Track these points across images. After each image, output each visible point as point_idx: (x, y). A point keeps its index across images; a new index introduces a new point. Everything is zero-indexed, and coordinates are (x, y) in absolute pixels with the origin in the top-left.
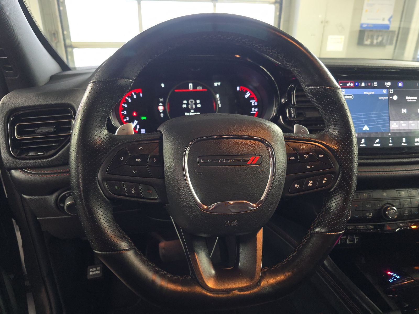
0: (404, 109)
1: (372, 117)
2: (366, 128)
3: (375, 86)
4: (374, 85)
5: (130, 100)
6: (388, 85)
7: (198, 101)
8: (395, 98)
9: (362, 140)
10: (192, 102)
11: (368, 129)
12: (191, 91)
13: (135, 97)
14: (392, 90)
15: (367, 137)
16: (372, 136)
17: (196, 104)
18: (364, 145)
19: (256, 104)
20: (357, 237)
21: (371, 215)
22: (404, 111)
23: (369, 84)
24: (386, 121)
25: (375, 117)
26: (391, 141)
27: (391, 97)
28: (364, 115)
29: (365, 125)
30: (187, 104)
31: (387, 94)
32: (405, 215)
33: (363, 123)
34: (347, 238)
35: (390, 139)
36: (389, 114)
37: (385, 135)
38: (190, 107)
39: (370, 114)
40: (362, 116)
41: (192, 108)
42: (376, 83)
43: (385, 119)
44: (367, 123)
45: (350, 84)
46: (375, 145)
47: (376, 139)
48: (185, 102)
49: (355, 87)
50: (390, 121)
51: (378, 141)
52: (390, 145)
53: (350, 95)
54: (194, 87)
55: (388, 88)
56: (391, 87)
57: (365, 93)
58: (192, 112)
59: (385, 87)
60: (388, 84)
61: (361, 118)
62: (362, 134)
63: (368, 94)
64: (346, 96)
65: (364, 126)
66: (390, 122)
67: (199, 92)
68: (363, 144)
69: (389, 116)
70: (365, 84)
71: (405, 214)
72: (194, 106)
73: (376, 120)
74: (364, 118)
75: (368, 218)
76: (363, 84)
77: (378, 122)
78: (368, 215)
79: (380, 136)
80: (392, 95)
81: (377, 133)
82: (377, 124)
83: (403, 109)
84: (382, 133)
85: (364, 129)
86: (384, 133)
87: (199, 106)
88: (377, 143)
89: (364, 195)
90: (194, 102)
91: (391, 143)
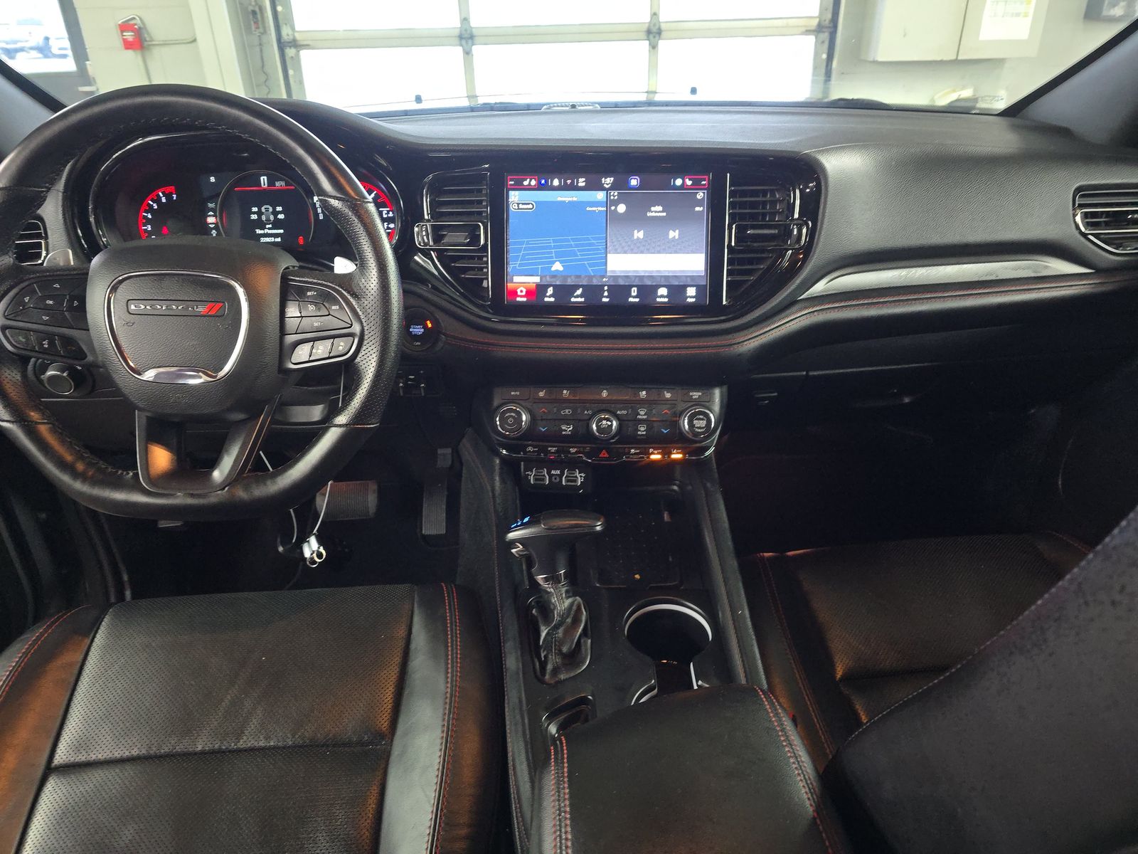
0: (638, 232)
1: (571, 246)
2: (558, 267)
3: (580, 184)
4: (578, 183)
5: (155, 206)
6: (607, 184)
7: (279, 209)
8: (622, 208)
9: (549, 290)
10: (267, 210)
11: (561, 268)
12: (265, 189)
13: (164, 200)
14: (616, 194)
15: (558, 283)
16: (569, 282)
17: (275, 213)
18: (552, 299)
19: (391, 214)
20: (583, 475)
21: (571, 429)
22: (639, 235)
23: (569, 182)
24: (601, 254)
25: (577, 246)
26: (606, 294)
27: (613, 208)
28: (555, 241)
29: (556, 261)
30: (259, 213)
31: (605, 200)
32: (639, 433)
33: (552, 257)
34: (562, 473)
35: (606, 288)
36: (606, 241)
37: (595, 282)
38: (264, 218)
39: (568, 241)
40: (550, 243)
41: (268, 220)
42: (584, 179)
43: (598, 249)
44: (559, 256)
45: (530, 181)
46: (573, 300)
47: (577, 287)
48: (255, 209)
49: (540, 187)
50: (608, 255)
51: (579, 292)
52: (605, 300)
53: (529, 204)
54: (271, 183)
55: (607, 190)
56: (613, 187)
57: (559, 199)
58: (269, 229)
59: (601, 188)
60: (608, 181)
61: (550, 247)
62: (548, 279)
63: (564, 202)
64: (520, 205)
65: (553, 262)
66: (606, 256)
67: (280, 191)
68: (550, 297)
69: (606, 244)
70: (560, 182)
71: (640, 431)
72: (272, 218)
73: (579, 251)
74: (555, 247)
75: (564, 433)
76: (556, 182)
77: (581, 255)
78: (563, 428)
79: (585, 283)
80: (616, 203)
81: (578, 277)
82: (580, 260)
83: (636, 231)
84: (590, 277)
85: (553, 269)
86: (594, 276)
87: (281, 216)
88: (577, 297)
89: (565, 392)
90: (271, 209)
91: (607, 297)
